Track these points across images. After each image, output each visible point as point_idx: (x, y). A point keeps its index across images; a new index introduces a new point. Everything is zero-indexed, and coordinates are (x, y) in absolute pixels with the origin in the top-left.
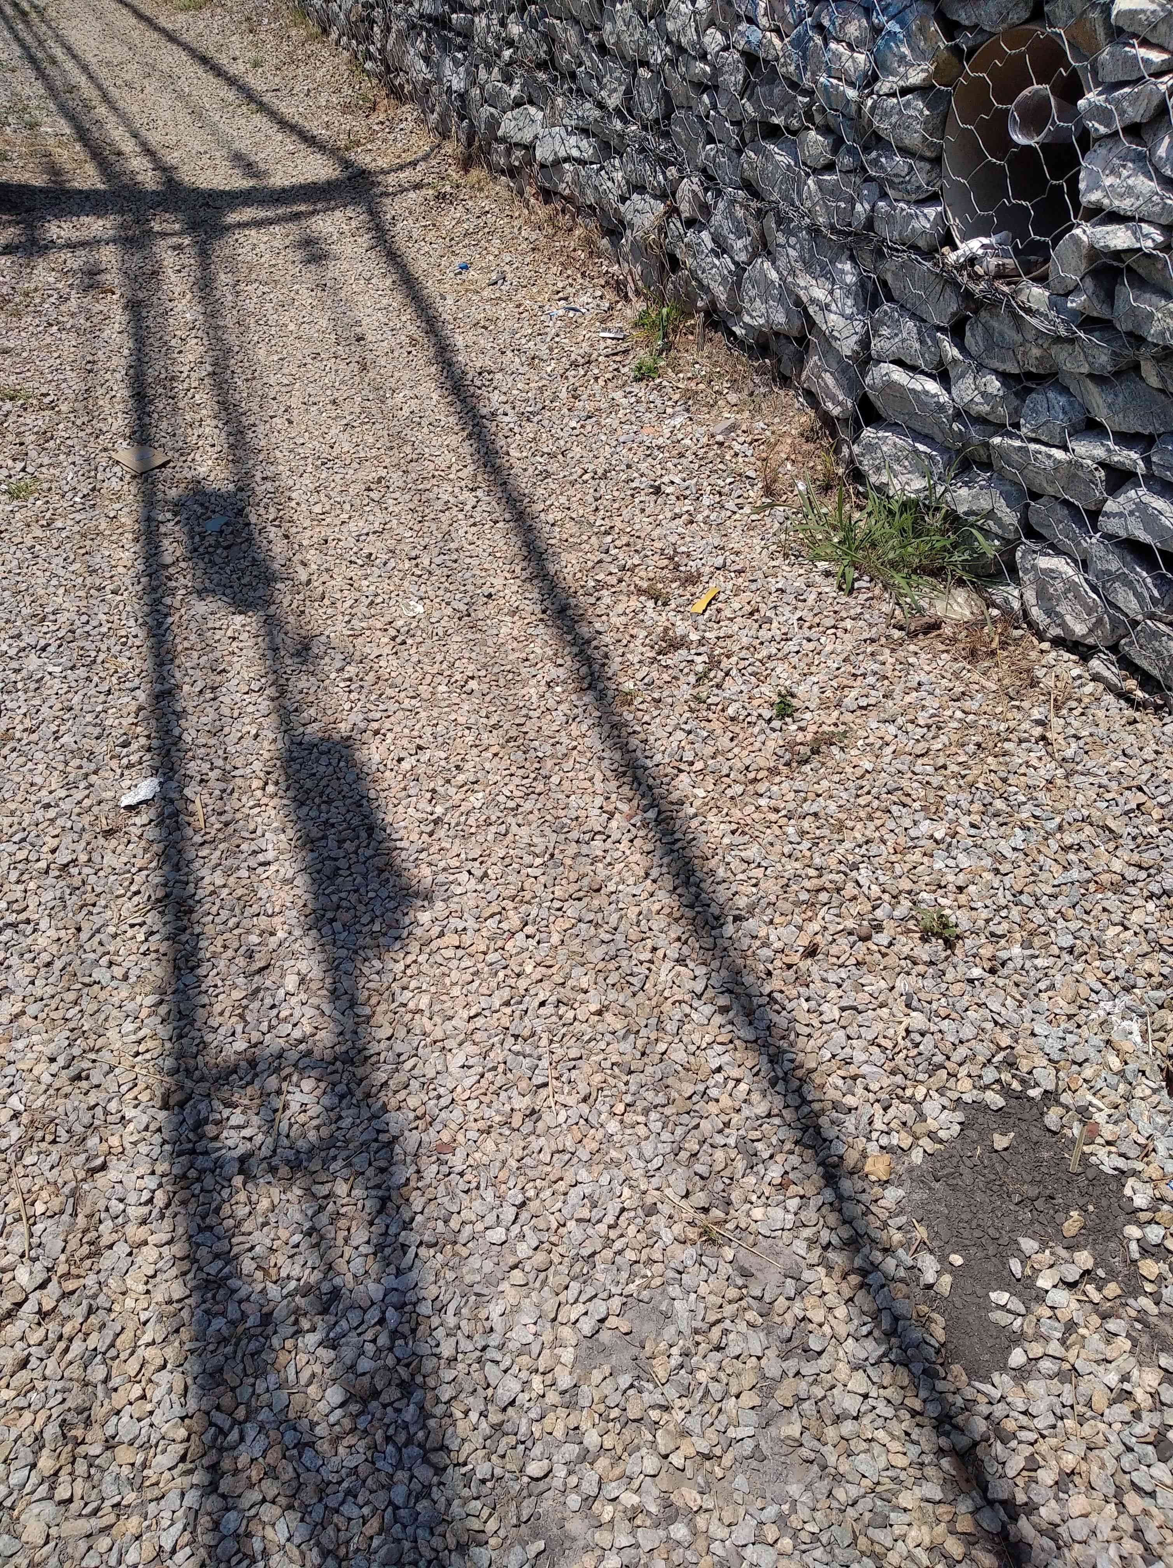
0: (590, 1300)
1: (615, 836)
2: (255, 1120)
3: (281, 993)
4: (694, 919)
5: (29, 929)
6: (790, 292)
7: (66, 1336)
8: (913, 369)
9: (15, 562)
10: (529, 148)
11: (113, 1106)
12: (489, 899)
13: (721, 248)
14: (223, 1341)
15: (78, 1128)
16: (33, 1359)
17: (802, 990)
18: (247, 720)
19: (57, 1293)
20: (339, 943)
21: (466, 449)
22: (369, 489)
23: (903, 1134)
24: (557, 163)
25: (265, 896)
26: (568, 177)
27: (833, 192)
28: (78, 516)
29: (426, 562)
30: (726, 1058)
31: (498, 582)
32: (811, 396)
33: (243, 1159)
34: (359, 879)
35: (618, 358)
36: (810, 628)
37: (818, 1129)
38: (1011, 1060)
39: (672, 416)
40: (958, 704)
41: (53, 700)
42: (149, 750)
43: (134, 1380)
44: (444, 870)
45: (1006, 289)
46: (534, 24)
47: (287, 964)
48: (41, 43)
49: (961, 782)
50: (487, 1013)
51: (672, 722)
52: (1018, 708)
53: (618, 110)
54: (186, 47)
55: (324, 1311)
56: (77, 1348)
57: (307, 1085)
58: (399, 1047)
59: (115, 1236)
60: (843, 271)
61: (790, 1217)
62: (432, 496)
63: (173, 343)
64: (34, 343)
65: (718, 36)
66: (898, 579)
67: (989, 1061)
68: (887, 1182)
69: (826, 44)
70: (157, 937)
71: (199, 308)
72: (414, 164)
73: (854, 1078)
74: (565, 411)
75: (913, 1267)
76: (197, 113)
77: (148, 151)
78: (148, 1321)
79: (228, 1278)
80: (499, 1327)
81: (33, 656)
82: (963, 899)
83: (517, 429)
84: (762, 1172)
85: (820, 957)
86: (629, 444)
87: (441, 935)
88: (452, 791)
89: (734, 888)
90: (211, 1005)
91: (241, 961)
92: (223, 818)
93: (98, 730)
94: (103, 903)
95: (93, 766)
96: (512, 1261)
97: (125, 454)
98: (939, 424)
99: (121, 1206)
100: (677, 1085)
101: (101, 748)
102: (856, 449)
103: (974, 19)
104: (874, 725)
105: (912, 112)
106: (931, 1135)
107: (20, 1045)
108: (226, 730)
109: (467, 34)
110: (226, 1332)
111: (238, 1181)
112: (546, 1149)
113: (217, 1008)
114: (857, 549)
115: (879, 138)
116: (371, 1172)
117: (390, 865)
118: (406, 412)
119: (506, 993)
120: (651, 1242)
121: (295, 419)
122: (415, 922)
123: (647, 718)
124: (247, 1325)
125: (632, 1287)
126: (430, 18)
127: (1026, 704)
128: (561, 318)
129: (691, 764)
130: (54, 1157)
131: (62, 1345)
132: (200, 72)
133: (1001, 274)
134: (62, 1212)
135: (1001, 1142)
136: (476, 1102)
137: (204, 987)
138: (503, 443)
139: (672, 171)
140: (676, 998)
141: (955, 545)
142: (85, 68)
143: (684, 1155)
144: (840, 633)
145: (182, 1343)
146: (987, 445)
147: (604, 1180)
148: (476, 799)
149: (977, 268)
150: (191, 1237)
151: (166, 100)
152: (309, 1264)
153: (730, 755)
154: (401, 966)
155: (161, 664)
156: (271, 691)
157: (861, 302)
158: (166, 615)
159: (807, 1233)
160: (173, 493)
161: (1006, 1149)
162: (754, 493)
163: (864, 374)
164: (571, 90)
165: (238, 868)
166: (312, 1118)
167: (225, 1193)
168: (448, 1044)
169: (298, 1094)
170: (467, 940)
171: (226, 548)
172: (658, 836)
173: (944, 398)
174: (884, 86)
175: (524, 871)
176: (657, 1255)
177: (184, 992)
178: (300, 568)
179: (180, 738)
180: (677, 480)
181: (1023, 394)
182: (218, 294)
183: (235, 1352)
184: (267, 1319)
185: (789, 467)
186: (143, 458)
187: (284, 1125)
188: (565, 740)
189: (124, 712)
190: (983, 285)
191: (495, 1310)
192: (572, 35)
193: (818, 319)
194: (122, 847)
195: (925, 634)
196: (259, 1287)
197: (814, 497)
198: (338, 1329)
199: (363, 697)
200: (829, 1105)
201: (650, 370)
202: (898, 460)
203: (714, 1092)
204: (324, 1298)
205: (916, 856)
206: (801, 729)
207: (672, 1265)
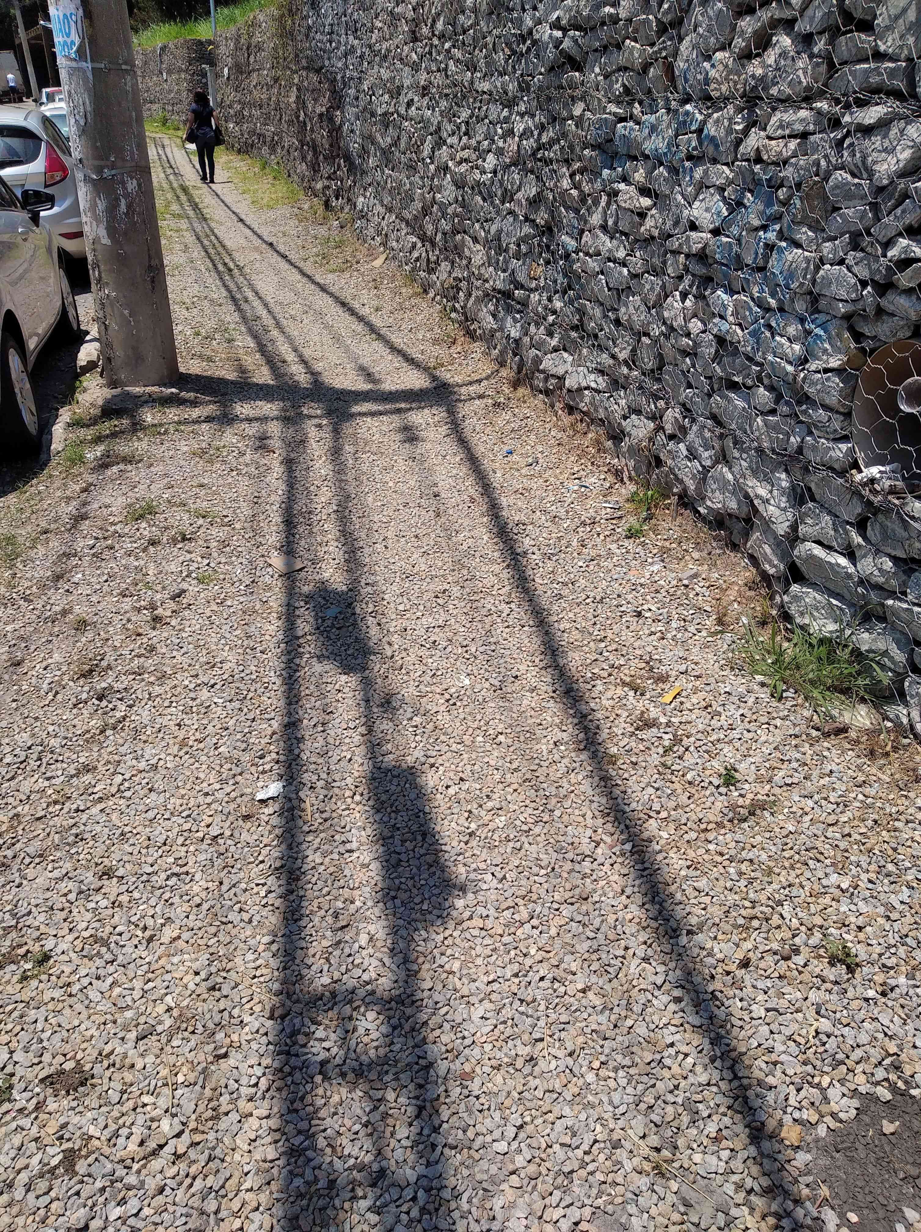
0: (568, 1206)
1: (601, 860)
2: (333, 1036)
3: (356, 945)
4: (657, 929)
5: (188, 878)
6: (741, 489)
7: (191, 1175)
8: (829, 548)
9: (198, 626)
10: (561, 379)
11: (235, 1013)
12: (506, 896)
13: (692, 455)
14: (301, 1196)
15: (210, 1025)
16: (167, 1188)
17: (737, 992)
18: (344, 748)
19: (188, 1142)
20: (398, 915)
21: (505, 575)
22: (437, 597)
23: (811, 1111)
24: (580, 390)
25: (348, 875)
26: (587, 400)
27: (775, 428)
28: (242, 599)
29: (474, 650)
30: (678, 1037)
31: (523, 668)
32: (753, 559)
33: (323, 1063)
34: (415, 870)
35: (614, 522)
36: (749, 722)
37: (746, 1099)
38: (897, 1064)
39: (651, 564)
40: (860, 789)
41: (216, 722)
42: (277, 762)
43: (236, 1215)
44: (475, 870)
45: (896, 502)
46: (571, 302)
47: (361, 925)
48: (239, 288)
49: (862, 848)
50: (501, 980)
51: (645, 780)
52: (906, 796)
53: (626, 362)
54: (331, 295)
55: (373, 1185)
56: (198, 1184)
57: (371, 1015)
58: (437, 997)
59: (231, 1107)
60: (779, 479)
61: (722, 1164)
62: (480, 605)
63: (312, 488)
64: (221, 482)
65: (699, 323)
66: (816, 694)
67: (880, 1063)
68: (798, 1147)
69: (773, 337)
70: (273, 895)
71: (330, 467)
72: (479, 381)
73: (775, 1064)
74: (575, 554)
75: (817, 1219)
76: (337, 339)
77: (303, 361)
78: (249, 1172)
79: (306, 1149)
80: (499, 1217)
81: (205, 690)
82: (861, 936)
83: (541, 564)
84: (702, 1127)
85: (752, 968)
86: (620, 581)
87: (471, 918)
88: (483, 813)
89: (688, 909)
90: (307, 948)
91: (330, 919)
92: (324, 816)
93: (244, 745)
94: (239, 866)
95: (239, 770)
96: (511, 1167)
97: (277, 561)
98: (848, 587)
99: (236, 1086)
100: (639, 1052)
101: (246, 757)
102: (786, 598)
103: (874, 334)
104: (797, 798)
105: (831, 384)
106: (833, 1115)
107: (175, 960)
108: (330, 754)
109: (524, 303)
110: (303, 1190)
111: (318, 1079)
112: (540, 1087)
113: (311, 951)
114: (785, 669)
115: (808, 398)
116: (411, 1087)
117: (436, 862)
118: (465, 547)
119: (516, 967)
120: (616, 1169)
121: (390, 546)
122: (452, 906)
123: (626, 775)
124: (318, 1187)
125: (600, 1201)
126: (499, 292)
127: (912, 795)
128: (575, 492)
129: (658, 813)
130: (192, 1043)
131: (188, 1181)
132: (340, 312)
133: (893, 491)
134: (195, 1084)
135: (888, 1127)
136: (491, 1045)
137: (303, 935)
138: (531, 573)
139: (661, 404)
140: (641, 987)
141: (859, 673)
142: (266, 305)
143: (643, 1106)
144: (772, 728)
145: (271, 1193)
146: (883, 605)
147: (583, 1116)
148: (501, 821)
149: (876, 486)
150: (283, 1115)
151: (316, 328)
152: (365, 1148)
153: (688, 809)
154: (440, 937)
155: (290, 704)
156: (362, 730)
157: (792, 499)
158: (296, 671)
159: (735, 1178)
160: (306, 589)
161: (892, 1134)
162: (710, 622)
163: (793, 547)
164: (593, 345)
165: (332, 853)
166: (372, 1040)
167: (308, 1087)
168: (473, 999)
169: (364, 1021)
170: (489, 924)
171: (338, 629)
172: (632, 863)
173: (851, 570)
174: (813, 366)
175: (532, 878)
176: (620, 1180)
177: (289, 936)
178: (387, 647)
179: (298, 756)
180: (653, 608)
181: (909, 572)
182: (343, 458)
183: (308, 1205)
184: (332, 1183)
185: (736, 605)
186: (288, 564)
187: (353, 1043)
188: (566, 785)
189: (263, 734)
190: (880, 498)
191: (498, 1203)
192: (598, 312)
193: (761, 508)
194: (254, 828)
195: (836, 735)
196: (328, 1159)
197: (754, 629)
198: (382, 1199)
199: (424, 740)
200: (755, 1082)
201: (637, 531)
202: (817, 609)
203: (667, 1062)
204: (374, 1175)
205: (826, 900)
206: (741, 795)
207: (631, 1188)
